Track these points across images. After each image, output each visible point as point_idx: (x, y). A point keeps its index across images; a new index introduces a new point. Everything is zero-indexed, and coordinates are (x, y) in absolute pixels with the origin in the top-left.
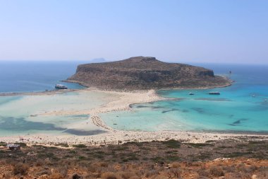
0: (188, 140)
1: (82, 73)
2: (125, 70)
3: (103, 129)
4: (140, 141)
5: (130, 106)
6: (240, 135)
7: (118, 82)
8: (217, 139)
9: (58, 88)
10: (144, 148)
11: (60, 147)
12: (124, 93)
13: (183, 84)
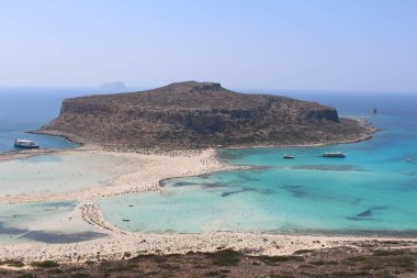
0: (262, 250)
1: (71, 116)
2: (158, 109)
3: (100, 230)
4: (167, 253)
5: (161, 183)
6: (363, 239)
7: (143, 133)
8: (317, 247)
9: (20, 147)
10: (168, 267)
11: (5, 267)
12: (153, 157)
13: (275, 138)
